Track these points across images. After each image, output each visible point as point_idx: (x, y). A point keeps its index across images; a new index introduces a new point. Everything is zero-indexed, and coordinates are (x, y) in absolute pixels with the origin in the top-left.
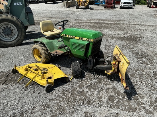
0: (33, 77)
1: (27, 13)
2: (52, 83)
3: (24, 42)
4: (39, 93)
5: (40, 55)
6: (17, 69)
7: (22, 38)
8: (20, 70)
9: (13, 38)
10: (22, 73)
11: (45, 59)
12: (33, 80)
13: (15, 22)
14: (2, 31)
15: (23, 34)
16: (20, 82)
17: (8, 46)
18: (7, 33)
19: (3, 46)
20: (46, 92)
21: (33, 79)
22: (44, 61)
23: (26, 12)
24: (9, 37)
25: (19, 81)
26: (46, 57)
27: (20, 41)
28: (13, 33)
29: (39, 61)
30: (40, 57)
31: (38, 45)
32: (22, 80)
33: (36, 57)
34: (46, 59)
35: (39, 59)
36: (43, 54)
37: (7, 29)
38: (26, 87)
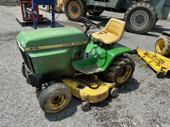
0: (149, 61)
1: (166, 6)
2: (165, 72)
3: (149, 33)
4: (150, 75)
5: (162, 47)
6: (138, 50)
7: (150, 28)
8: (140, 53)
9: (141, 26)
10: (141, 55)
11: (166, 51)
12: (149, 64)
13: (151, 12)
14: (135, 18)
15: (152, 25)
16: (137, 61)
17: (134, 32)
18: (138, 20)
19: (130, 31)
20: (156, 77)
21: (149, 62)
22: (164, 53)
23: (164, 5)
24: (138, 24)
25: (137, 59)
26: (167, 51)
27: (146, 31)
28: (143, 21)
29: (159, 52)
30: (161, 49)
31: (165, 37)
32: (138, 60)
33: (158, 48)
34: (166, 53)
35: (159, 51)
36: (167, 47)
37: (140, 17)
38: (141, 66)
